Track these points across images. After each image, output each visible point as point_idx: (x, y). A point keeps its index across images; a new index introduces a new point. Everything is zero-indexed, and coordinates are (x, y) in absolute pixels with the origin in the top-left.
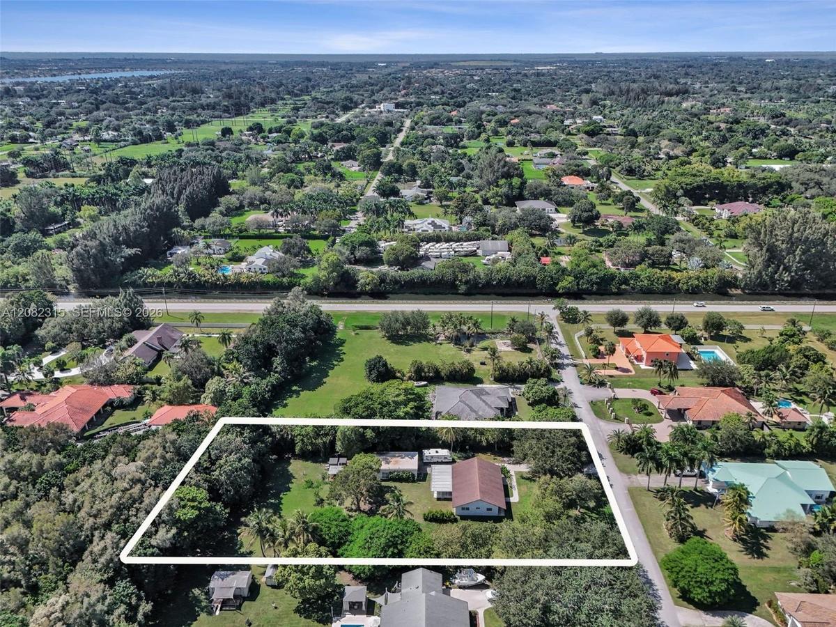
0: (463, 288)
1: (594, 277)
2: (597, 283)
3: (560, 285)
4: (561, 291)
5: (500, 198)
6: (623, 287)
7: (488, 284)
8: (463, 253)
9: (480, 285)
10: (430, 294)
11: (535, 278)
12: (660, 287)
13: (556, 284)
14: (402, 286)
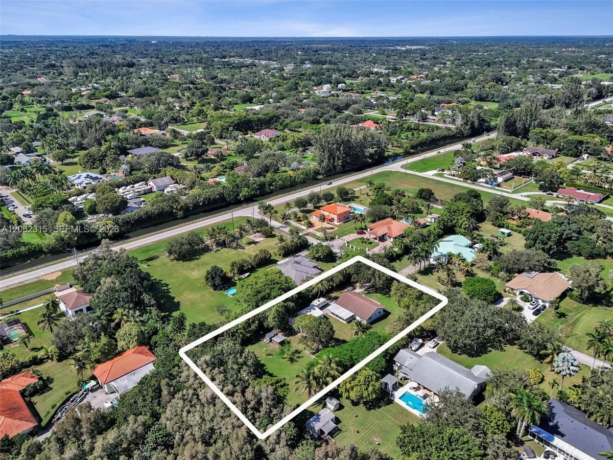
0: (180, 213)
1: (255, 185)
2: (258, 189)
3: (241, 195)
4: (242, 199)
5: (114, 150)
6: (271, 188)
7: (196, 206)
8: (142, 192)
9: (191, 208)
10: (157, 225)
11: (223, 194)
12: (289, 183)
13: (238, 195)
14: (133, 225)
